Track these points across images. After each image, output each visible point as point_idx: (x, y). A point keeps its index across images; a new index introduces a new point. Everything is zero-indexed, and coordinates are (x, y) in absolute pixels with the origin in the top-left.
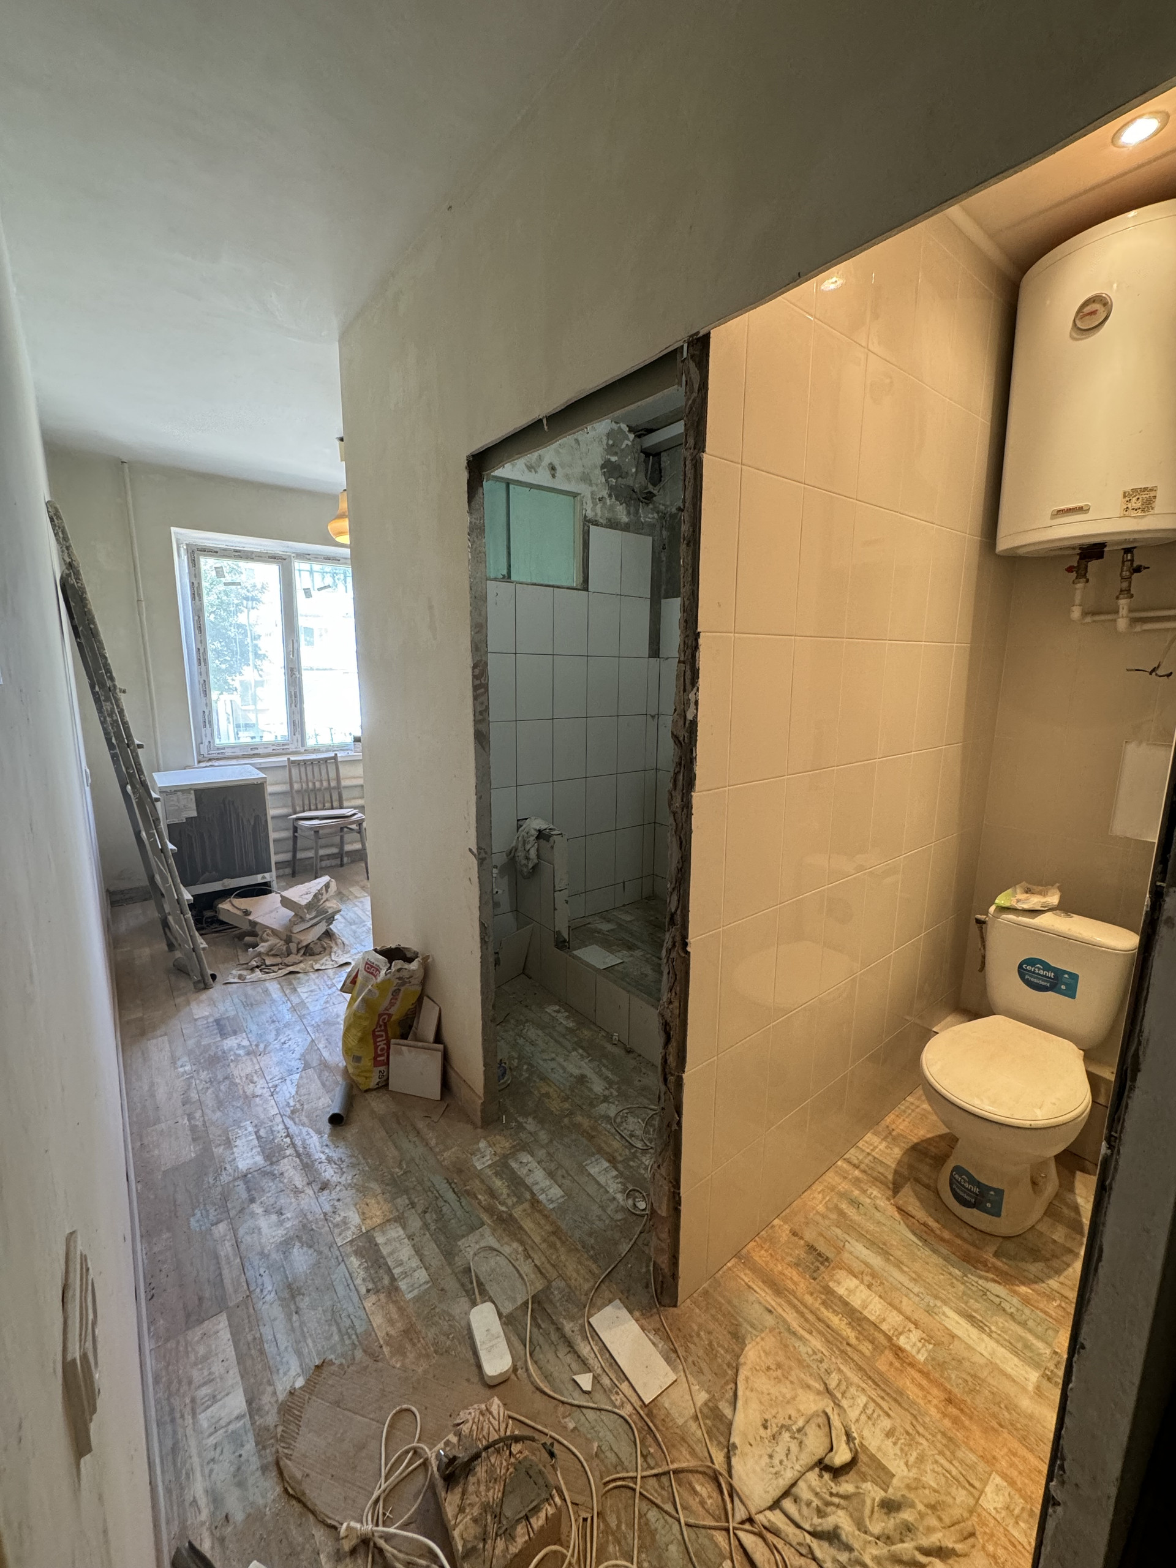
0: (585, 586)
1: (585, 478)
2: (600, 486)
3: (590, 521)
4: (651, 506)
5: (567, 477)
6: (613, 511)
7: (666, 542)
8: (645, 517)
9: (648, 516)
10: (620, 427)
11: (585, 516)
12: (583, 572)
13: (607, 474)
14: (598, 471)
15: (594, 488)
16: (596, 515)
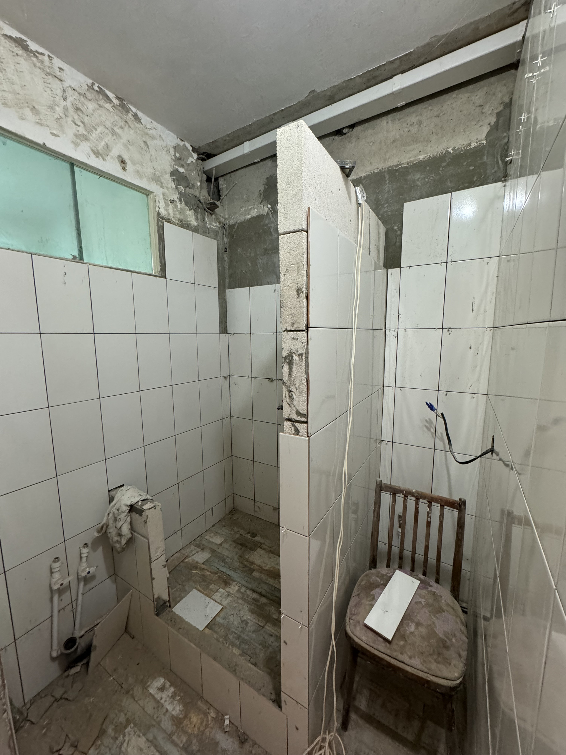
0: (163, 273)
1: (156, 179)
2: (170, 190)
3: (163, 218)
4: (214, 216)
5: (139, 174)
6: (184, 214)
7: (227, 246)
8: (210, 224)
9: (212, 224)
10: (184, 145)
11: (159, 214)
12: (161, 262)
13: (176, 182)
14: (168, 177)
15: (166, 190)
16: (169, 214)
